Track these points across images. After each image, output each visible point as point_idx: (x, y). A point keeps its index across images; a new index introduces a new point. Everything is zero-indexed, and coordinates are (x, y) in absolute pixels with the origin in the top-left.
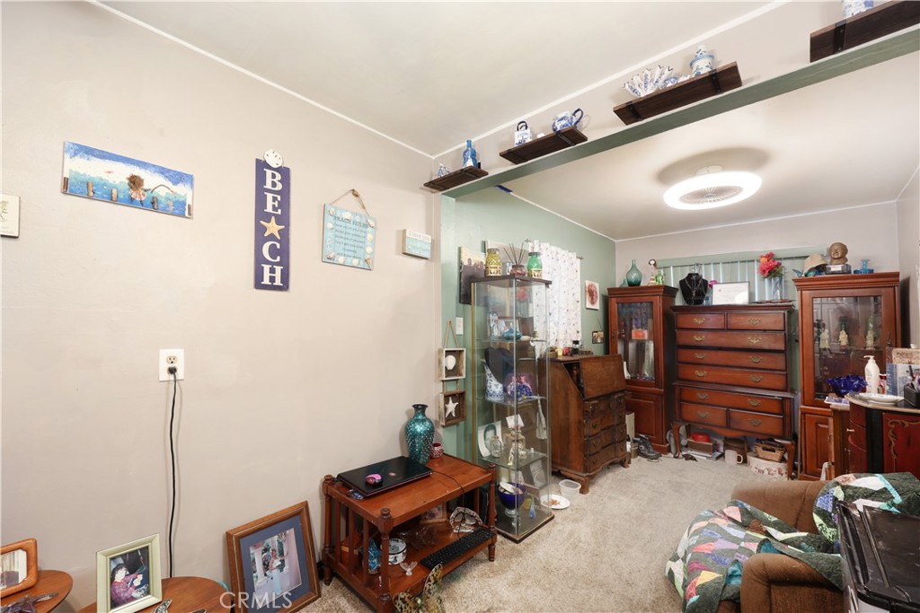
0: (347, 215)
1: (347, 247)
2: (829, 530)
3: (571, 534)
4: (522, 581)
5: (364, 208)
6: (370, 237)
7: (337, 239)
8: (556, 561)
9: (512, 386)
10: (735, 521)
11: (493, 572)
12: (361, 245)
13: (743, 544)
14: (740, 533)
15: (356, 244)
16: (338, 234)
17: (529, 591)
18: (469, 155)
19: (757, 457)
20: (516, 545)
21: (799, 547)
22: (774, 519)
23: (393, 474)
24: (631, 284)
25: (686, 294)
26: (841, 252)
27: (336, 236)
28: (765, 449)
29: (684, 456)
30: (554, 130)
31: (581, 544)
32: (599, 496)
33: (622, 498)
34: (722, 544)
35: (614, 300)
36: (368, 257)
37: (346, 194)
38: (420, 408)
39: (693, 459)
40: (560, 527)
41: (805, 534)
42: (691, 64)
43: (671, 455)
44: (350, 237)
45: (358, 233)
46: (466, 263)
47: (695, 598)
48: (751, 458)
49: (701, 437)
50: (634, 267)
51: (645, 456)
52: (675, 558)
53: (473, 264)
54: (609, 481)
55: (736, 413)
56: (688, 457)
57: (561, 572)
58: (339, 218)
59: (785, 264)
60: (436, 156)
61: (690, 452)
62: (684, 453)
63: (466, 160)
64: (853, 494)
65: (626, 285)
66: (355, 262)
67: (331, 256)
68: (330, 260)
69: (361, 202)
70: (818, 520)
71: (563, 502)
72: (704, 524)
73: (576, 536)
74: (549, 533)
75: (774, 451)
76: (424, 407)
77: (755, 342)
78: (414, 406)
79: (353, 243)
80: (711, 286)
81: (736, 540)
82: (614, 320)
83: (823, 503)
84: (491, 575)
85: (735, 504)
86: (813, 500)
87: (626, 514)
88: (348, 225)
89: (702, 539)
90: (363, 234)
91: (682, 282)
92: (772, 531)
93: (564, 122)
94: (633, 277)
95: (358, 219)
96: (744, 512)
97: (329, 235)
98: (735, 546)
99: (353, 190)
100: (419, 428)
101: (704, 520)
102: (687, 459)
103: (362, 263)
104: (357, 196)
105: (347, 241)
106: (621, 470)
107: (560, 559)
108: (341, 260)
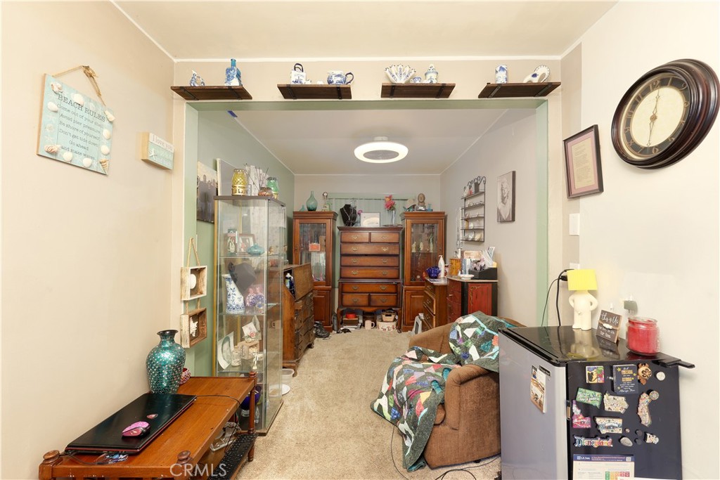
0: (78, 98)
1: (76, 141)
2: (457, 349)
3: (302, 410)
4: (287, 463)
5: (99, 94)
6: (106, 133)
7: (62, 127)
8: (302, 435)
9: (250, 298)
10: (413, 359)
11: (258, 469)
12: (95, 141)
13: (425, 371)
14: (419, 366)
15: (89, 139)
16: (64, 120)
17: (296, 467)
18: (233, 73)
19: (382, 321)
20: (265, 437)
21: (446, 363)
22: (433, 351)
23: (153, 416)
24: (309, 210)
25: (345, 219)
26: (422, 199)
27: (61, 123)
28: (387, 315)
29: (343, 330)
30: (330, 82)
31: (313, 414)
32: (306, 374)
33: (321, 371)
34: (417, 375)
35: (297, 221)
36: (103, 159)
37: (75, 70)
38: (168, 335)
39: (349, 331)
40: (291, 408)
41: (446, 355)
42: (426, 74)
43: (334, 332)
44: (80, 128)
45: (92, 125)
46: (202, 179)
47: (425, 411)
48: (379, 323)
49: (351, 315)
50: (312, 196)
51: (321, 337)
52: (381, 396)
53: (207, 181)
54: (307, 361)
55: (374, 296)
56: (346, 331)
57: (310, 440)
58: (66, 99)
59: (396, 202)
60: (179, 60)
61: (345, 327)
62: (342, 329)
63: (229, 78)
64: (464, 327)
65: (306, 210)
66: (86, 162)
67: (55, 149)
68: (52, 155)
69: (95, 85)
70: (452, 345)
71: (285, 389)
72: (401, 367)
73: (306, 409)
74: (286, 416)
75: (390, 316)
76: (173, 333)
77: (385, 250)
78: (159, 333)
79: (85, 137)
80: (359, 214)
81: (421, 370)
82: (297, 237)
83: (453, 336)
84: (258, 473)
85: (413, 349)
86: (448, 335)
87: (329, 380)
88: (78, 111)
89: (406, 376)
90: (98, 128)
91: (342, 210)
92: (432, 358)
93: (339, 79)
94: (312, 204)
95: (91, 106)
96: (418, 352)
97: (50, 119)
98: (423, 374)
99: (87, 68)
100: (167, 356)
101: (399, 364)
102: (345, 332)
103: (95, 164)
104: (91, 76)
105: (76, 133)
106: (310, 350)
107: (305, 432)
108: (67, 156)
